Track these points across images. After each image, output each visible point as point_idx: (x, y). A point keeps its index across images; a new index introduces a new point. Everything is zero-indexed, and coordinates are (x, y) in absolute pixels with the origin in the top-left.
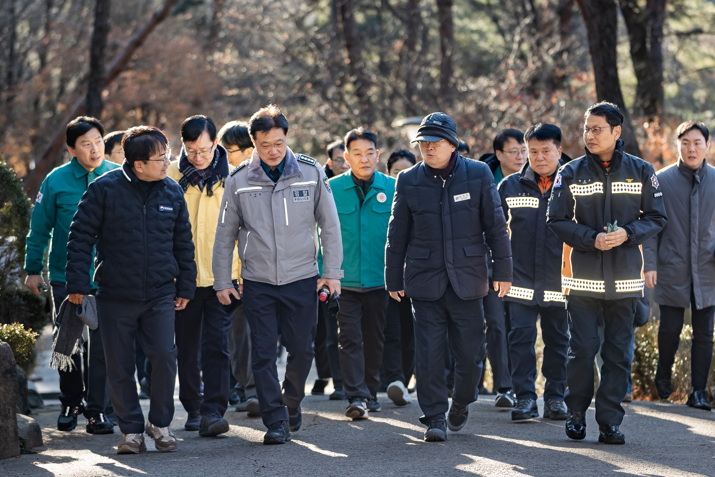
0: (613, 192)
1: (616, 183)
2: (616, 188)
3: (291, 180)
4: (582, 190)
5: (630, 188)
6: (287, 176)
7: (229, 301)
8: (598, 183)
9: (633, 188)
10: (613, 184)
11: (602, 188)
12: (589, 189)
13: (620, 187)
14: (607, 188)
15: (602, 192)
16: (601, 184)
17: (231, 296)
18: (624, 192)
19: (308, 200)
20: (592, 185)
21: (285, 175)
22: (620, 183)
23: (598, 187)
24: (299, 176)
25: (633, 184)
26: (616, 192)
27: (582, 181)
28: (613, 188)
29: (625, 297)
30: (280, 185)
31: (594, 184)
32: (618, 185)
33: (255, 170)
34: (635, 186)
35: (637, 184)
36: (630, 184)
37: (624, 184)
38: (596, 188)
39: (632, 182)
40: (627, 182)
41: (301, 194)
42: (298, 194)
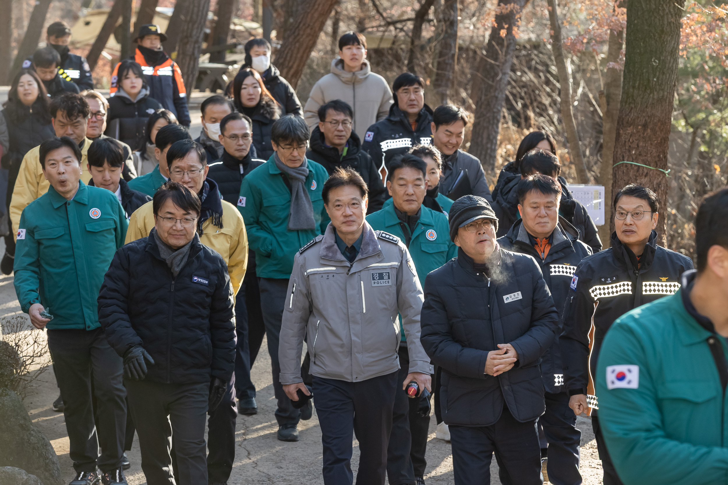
0: (644, 293)
2: (648, 288)
3: (370, 260)
4: (606, 291)
6: (364, 256)
7: (297, 398)
8: (626, 283)
9: (669, 288)
10: (644, 283)
11: (630, 288)
12: (615, 290)
13: (652, 288)
14: (636, 288)
15: (630, 293)
16: (630, 283)
17: (299, 392)
18: (657, 292)
19: (389, 284)
20: (618, 284)
21: (362, 254)
22: (652, 283)
23: (626, 287)
24: (378, 255)
26: (648, 293)
27: (606, 280)
28: (644, 288)
31: (622, 283)
32: (650, 285)
33: (329, 248)
34: (670, 286)
35: (672, 284)
36: (664, 284)
37: (656, 283)
38: (624, 288)
39: (667, 281)
40: (661, 281)
41: (381, 277)
42: (377, 277)
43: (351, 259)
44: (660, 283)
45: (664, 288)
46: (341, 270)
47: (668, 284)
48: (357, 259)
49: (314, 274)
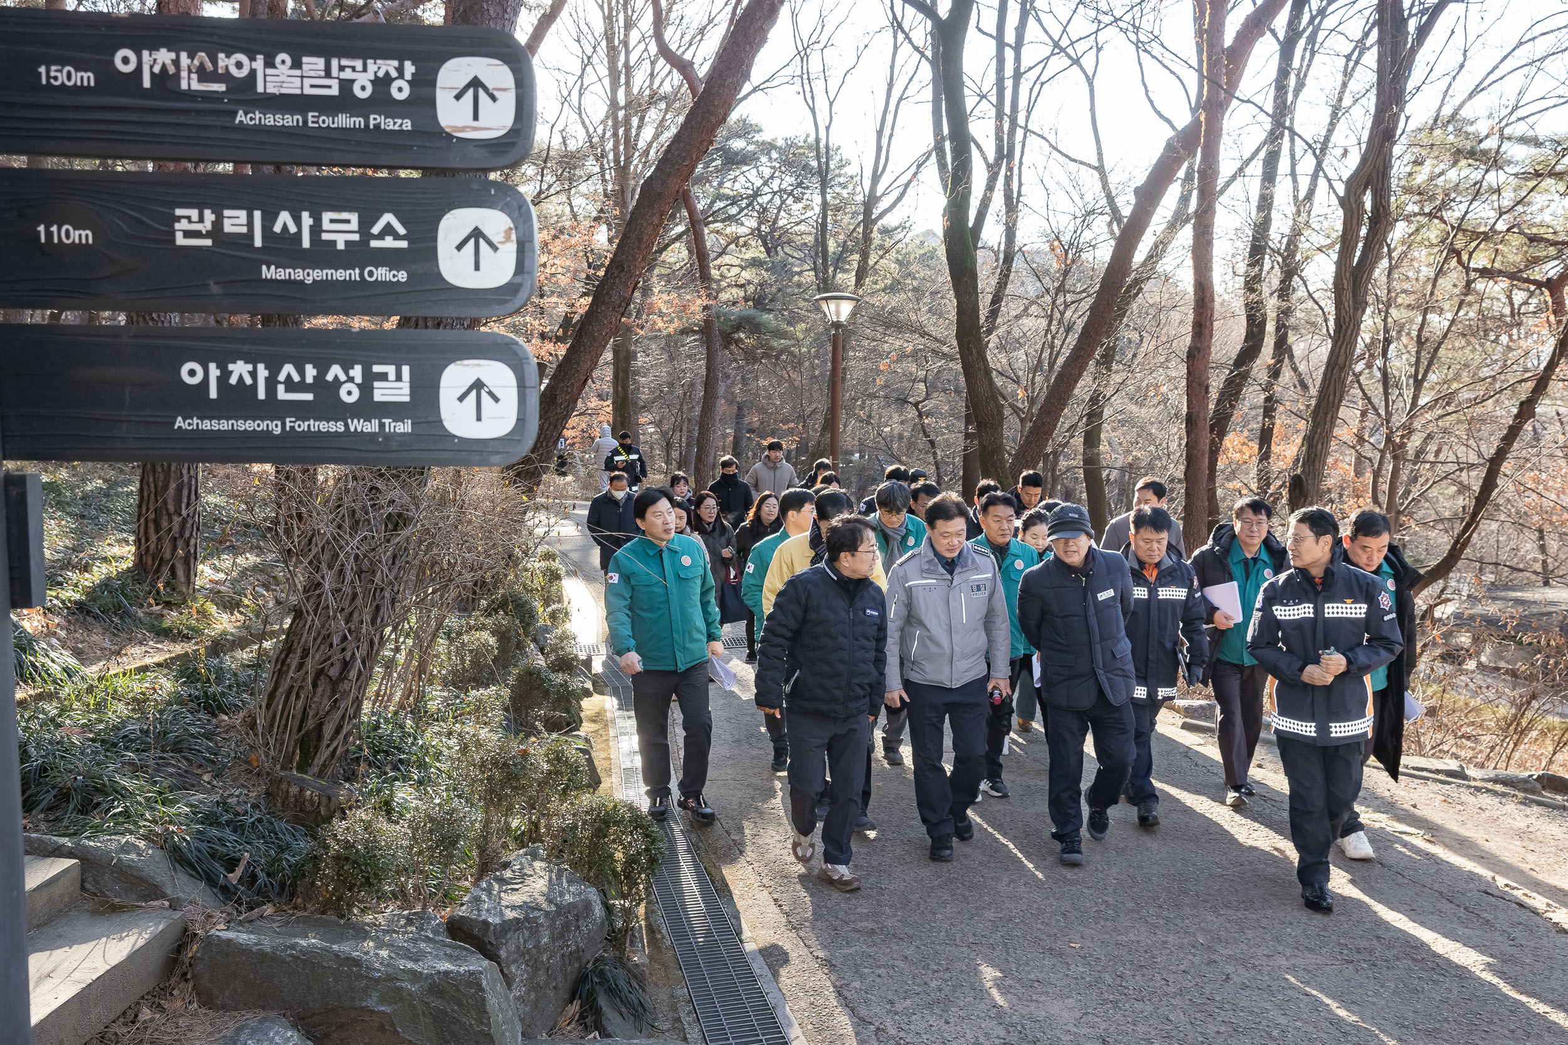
0: (1327, 616)
1: (1331, 605)
2: (1331, 610)
3: (968, 573)
4: (1287, 613)
5: (1349, 611)
6: (965, 569)
7: (899, 704)
8: (1307, 605)
9: (1353, 611)
10: (1326, 605)
11: (1311, 610)
12: (1296, 612)
13: (1335, 610)
14: (1318, 610)
15: (1312, 615)
16: (1311, 606)
17: (901, 698)
18: (1340, 615)
20: (1299, 607)
21: (962, 567)
22: (1335, 605)
23: (1307, 610)
24: (977, 569)
25: (1353, 606)
26: (1331, 615)
27: (1288, 601)
28: (1326, 610)
29: (1343, 742)
30: (957, 579)
31: (1302, 605)
32: (1333, 607)
33: (930, 562)
34: (1356, 608)
35: (1358, 606)
36: (1348, 606)
37: (1340, 605)
38: (1305, 611)
39: (1352, 602)
40: (1345, 602)
41: (979, 589)
42: (975, 588)
43: (951, 572)
44: (1344, 605)
46: (942, 583)
48: (956, 571)
49: (917, 586)
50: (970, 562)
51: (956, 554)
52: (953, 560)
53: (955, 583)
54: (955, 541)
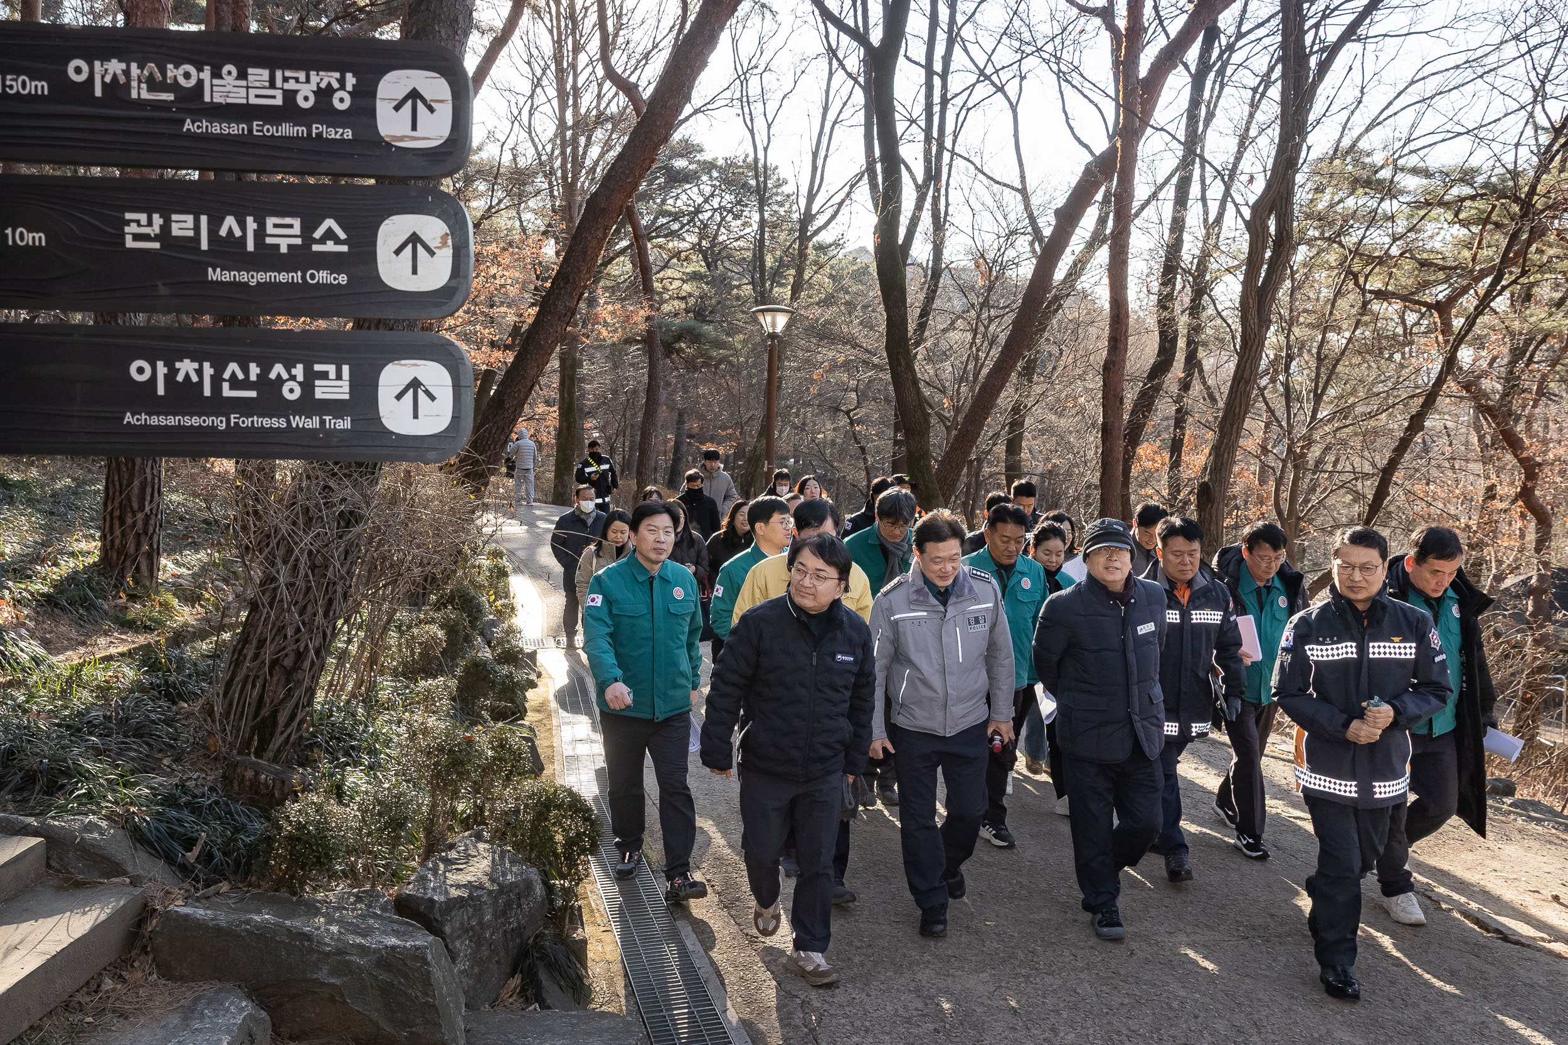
0: (1371, 656)
1: (1376, 644)
2: (1376, 650)
3: (965, 604)
4: (1324, 653)
6: (960, 599)
7: (882, 755)
8: (1349, 644)
9: (1402, 651)
10: (1371, 644)
11: (1354, 650)
12: (1335, 652)
13: (1382, 650)
14: (1362, 650)
15: (1355, 656)
16: (1354, 644)
17: (884, 749)
18: (1387, 656)
19: (983, 628)
20: (1340, 646)
21: (958, 596)
22: (1382, 644)
23: (1349, 650)
24: (975, 598)
26: (1377, 656)
27: (1327, 640)
28: (1371, 650)
30: (951, 611)
31: (1344, 645)
32: (1379, 647)
33: (919, 590)
34: (1405, 648)
35: (1408, 645)
36: (1397, 645)
37: (1387, 644)
38: (1346, 650)
39: (1401, 641)
40: (1393, 641)
41: (977, 621)
42: (972, 621)
43: (944, 603)
44: (1392, 645)
45: (1397, 651)
46: (934, 616)
47: (1402, 645)
48: (950, 602)
49: (904, 619)
50: (966, 591)
51: (950, 581)
52: (947, 589)
53: (948, 615)
54: (949, 567)
